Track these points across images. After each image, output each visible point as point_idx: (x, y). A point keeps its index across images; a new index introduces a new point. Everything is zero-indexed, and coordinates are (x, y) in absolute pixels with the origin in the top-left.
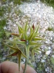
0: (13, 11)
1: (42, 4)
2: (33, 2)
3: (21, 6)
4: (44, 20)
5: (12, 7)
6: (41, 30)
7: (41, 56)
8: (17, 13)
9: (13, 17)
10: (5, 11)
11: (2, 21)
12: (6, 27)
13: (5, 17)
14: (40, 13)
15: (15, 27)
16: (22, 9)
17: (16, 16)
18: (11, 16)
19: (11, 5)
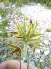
0: (15, 12)
2: (33, 5)
4: (43, 21)
5: (14, 9)
6: (40, 31)
8: (19, 14)
10: (8, 13)
11: (4, 22)
12: (8, 27)
13: (7, 18)
14: (40, 16)
15: (16, 27)
16: (23, 11)
18: (13, 17)
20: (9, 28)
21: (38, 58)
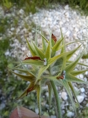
0: (23, 24)
1: (72, 11)
2: (56, 9)
3: (36, 16)
4: (74, 39)
5: (22, 17)
7: (67, 104)
8: (30, 27)
9: (22, 35)
10: (10, 25)
11: (3, 42)
12: (10, 51)
13: (9, 34)
14: (69, 28)
15: (24, 51)
16: (38, 20)
17: (28, 33)
18: (19, 32)
19: (20, 14)
20: (12, 52)
21: (63, 108)
